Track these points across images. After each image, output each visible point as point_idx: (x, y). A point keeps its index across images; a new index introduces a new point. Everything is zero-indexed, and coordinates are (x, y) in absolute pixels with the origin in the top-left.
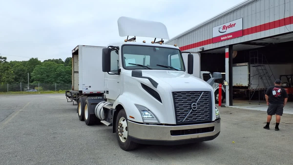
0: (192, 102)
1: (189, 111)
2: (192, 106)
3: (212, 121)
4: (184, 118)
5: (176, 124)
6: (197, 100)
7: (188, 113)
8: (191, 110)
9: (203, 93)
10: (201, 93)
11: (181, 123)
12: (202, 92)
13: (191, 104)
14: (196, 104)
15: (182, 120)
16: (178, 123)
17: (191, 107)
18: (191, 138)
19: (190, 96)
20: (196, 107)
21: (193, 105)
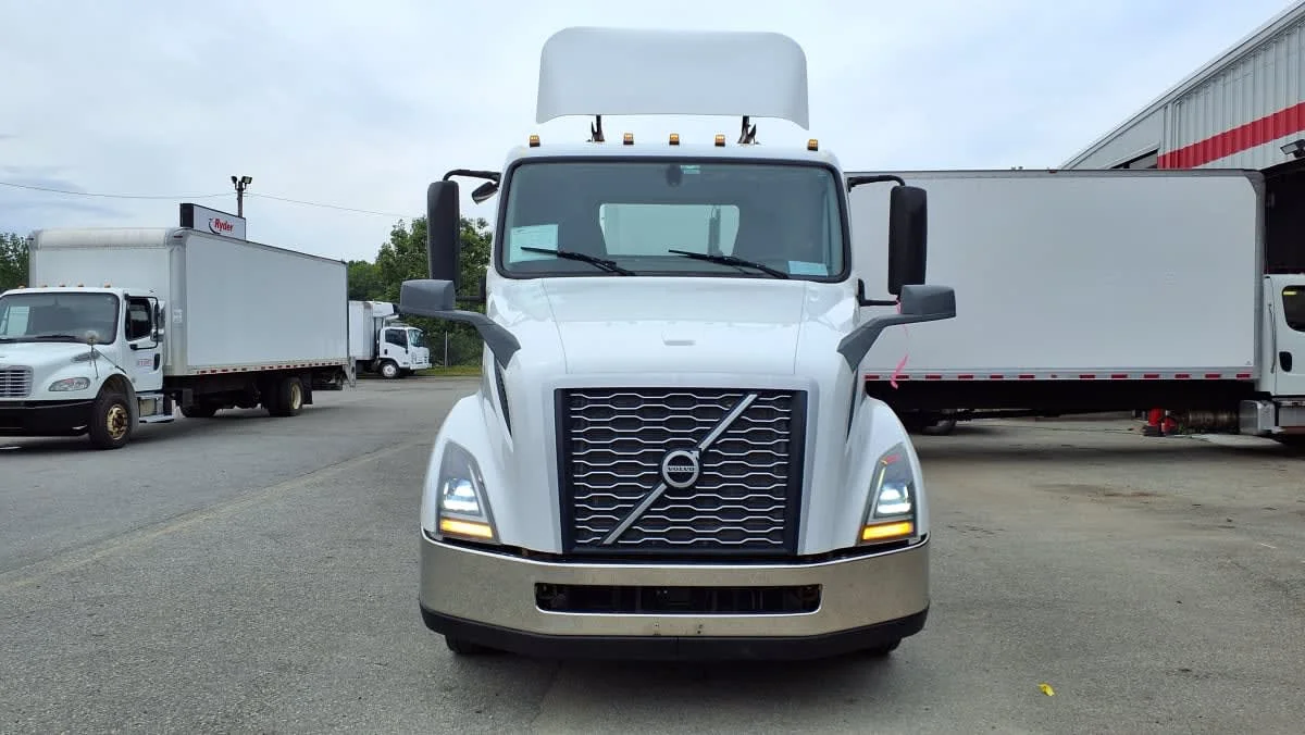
0: (671, 447)
1: (648, 490)
2: (665, 469)
3: (799, 553)
4: (615, 524)
5: (561, 552)
6: (704, 434)
7: (638, 502)
8: (663, 487)
9: (751, 397)
10: (741, 399)
11: (594, 550)
12: (746, 392)
13: (660, 457)
14: (694, 456)
15: (605, 535)
16: (577, 550)
17: (659, 469)
18: (651, 632)
19: (665, 412)
20: (691, 474)
21: (674, 462)
